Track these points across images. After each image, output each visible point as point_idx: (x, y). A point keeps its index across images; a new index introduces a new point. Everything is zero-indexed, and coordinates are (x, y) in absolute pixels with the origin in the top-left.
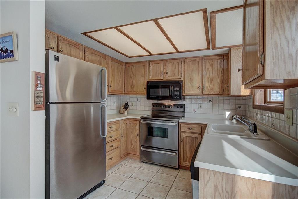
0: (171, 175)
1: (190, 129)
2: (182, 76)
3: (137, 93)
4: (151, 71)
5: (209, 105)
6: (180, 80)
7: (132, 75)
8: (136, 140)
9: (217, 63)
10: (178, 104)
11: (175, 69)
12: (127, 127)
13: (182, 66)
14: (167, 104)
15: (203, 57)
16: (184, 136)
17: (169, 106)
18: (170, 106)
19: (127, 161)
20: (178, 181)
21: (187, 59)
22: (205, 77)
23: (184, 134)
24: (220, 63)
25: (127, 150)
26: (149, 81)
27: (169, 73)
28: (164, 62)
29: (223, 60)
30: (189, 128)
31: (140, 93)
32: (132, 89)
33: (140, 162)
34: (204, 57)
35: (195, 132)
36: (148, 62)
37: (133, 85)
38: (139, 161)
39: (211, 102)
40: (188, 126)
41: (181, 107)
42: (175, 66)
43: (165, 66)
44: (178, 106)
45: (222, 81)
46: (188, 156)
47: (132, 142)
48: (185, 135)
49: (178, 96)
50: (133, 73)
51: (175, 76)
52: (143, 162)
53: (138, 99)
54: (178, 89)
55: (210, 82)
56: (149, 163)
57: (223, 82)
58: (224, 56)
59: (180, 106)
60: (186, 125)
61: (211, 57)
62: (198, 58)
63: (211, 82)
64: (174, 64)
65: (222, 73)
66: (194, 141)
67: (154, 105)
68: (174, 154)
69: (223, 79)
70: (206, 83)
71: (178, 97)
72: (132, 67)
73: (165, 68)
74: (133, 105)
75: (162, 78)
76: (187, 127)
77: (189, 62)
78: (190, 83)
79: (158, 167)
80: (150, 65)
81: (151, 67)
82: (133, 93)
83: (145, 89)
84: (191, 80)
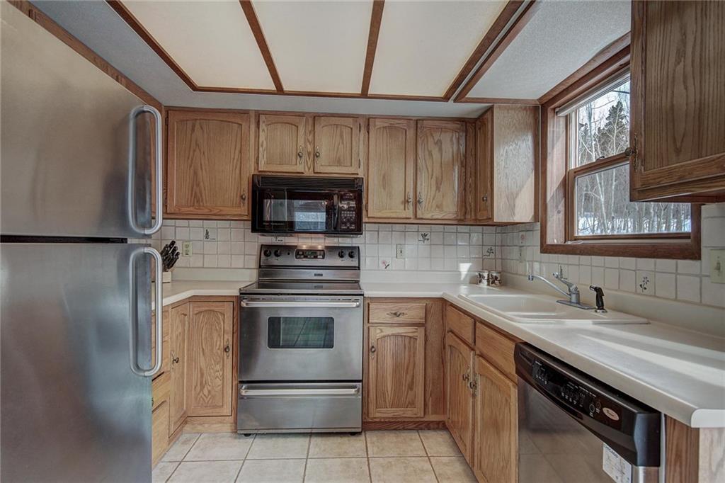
0: (351, 455)
1: (395, 314)
2: (362, 167)
3: (215, 211)
4: (265, 143)
5: (423, 247)
6: (356, 176)
7: (194, 151)
8: (218, 367)
9: (451, 140)
10: (341, 245)
11: (341, 146)
12: (186, 328)
13: (362, 138)
14: (304, 247)
15: (417, 120)
16: (378, 336)
17: (316, 253)
18: (318, 253)
19: (185, 442)
20: (380, 471)
21: (377, 120)
22: (421, 174)
23: (378, 331)
24: (458, 139)
25: (185, 408)
26: (258, 176)
27: (323, 153)
28: (307, 121)
29: (464, 134)
30: (394, 312)
31: (226, 210)
32: (196, 198)
33: (236, 438)
34: (420, 120)
35: (408, 321)
36: (252, 114)
37: (198, 185)
38: (229, 434)
39: (428, 239)
40: (391, 306)
41: (351, 256)
42: (341, 136)
43: (310, 132)
44: (341, 252)
45: (462, 188)
46: (389, 389)
47: (202, 375)
48: (382, 331)
49: (351, 223)
50: (197, 145)
51: (340, 165)
52: (247, 435)
53: (207, 233)
54: (353, 204)
55: (434, 188)
56: (267, 434)
57: (465, 189)
58: (466, 123)
59: (347, 253)
60: (384, 306)
61: (437, 123)
62: (405, 122)
63: (438, 188)
64: (339, 129)
65: (462, 166)
66: (405, 348)
67: (267, 250)
68: (353, 391)
69: (466, 182)
70: (426, 190)
71: (353, 227)
72: (194, 126)
73: (310, 138)
74: (190, 253)
75: (302, 168)
76: (385, 309)
77: (380, 128)
78: (384, 189)
79: (303, 441)
80: (262, 126)
81: (263, 130)
82: (199, 212)
83: (244, 199)
84: (385, 181)
